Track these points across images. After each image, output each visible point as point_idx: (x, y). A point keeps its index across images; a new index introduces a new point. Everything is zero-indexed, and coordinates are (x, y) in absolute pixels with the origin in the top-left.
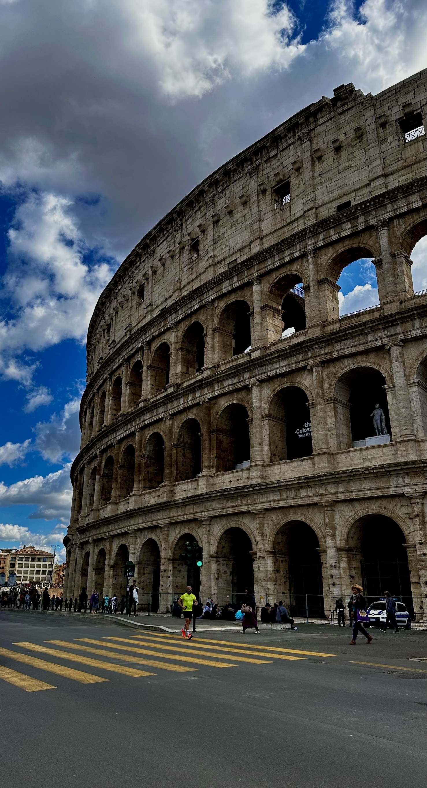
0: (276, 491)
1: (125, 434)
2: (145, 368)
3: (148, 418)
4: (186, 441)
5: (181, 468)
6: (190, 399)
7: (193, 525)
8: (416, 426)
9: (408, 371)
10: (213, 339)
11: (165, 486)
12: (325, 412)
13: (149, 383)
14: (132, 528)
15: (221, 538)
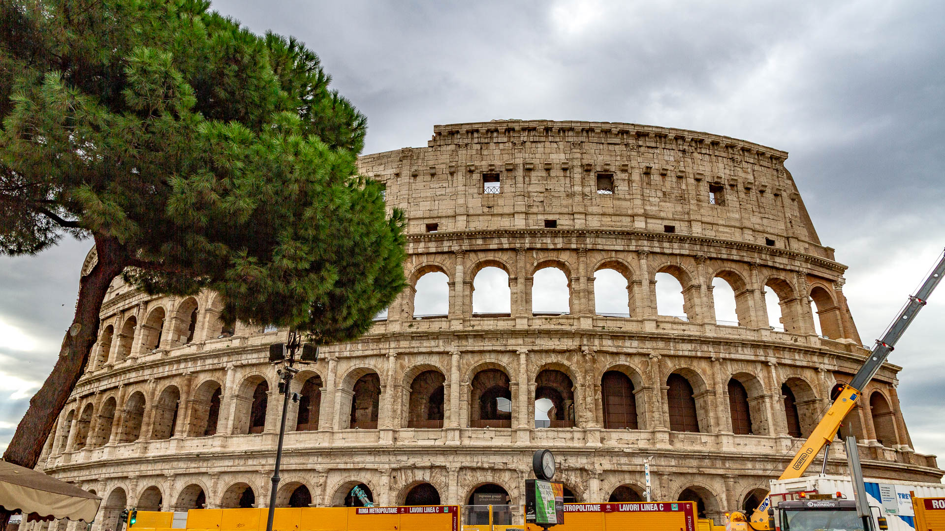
0: (231, 459)
1: (109, 386)
2: (138, 326)
3: (133, 376)
4: (166, 403)
5: (158, 428)
6: (175, 368)
7: (160, 479)
8: (334, 421)
9: (337, 380)
10: (205, 318)
11: (139, 443)
12: (278, 401)
13: (140, 341)
14: (103, 476)
15: (182, 492)
